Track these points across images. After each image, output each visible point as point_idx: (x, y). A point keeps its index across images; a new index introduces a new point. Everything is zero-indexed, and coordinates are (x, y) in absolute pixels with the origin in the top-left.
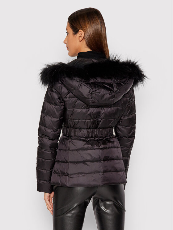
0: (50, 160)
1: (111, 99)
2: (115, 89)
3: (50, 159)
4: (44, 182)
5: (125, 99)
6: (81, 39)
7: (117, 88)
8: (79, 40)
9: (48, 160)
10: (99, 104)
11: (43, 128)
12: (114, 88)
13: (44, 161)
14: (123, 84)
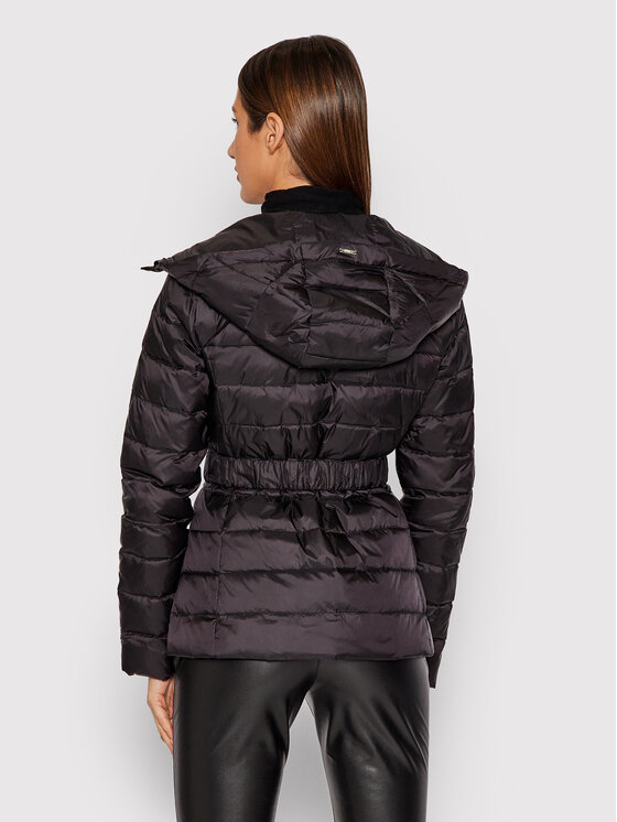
0: (158, 562)
1: (376, 347)
2: (394, 314)
3: (160, 559)
4: (142, 638)
5: (424, 360)
6: (274, 143)
7: (402, 312)
8: (269, 148)
9: (153, 563)
10: (336, 361)
11: (137, 447)
12: (392, 310)
13: (141, 564)
14: (423, 300)
